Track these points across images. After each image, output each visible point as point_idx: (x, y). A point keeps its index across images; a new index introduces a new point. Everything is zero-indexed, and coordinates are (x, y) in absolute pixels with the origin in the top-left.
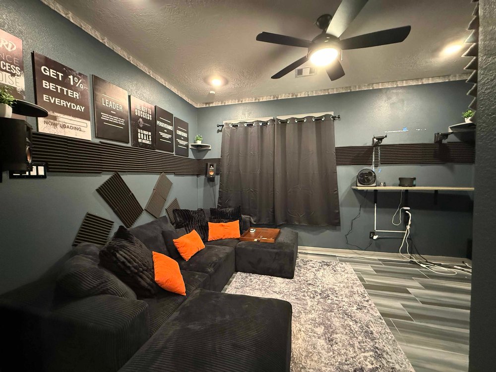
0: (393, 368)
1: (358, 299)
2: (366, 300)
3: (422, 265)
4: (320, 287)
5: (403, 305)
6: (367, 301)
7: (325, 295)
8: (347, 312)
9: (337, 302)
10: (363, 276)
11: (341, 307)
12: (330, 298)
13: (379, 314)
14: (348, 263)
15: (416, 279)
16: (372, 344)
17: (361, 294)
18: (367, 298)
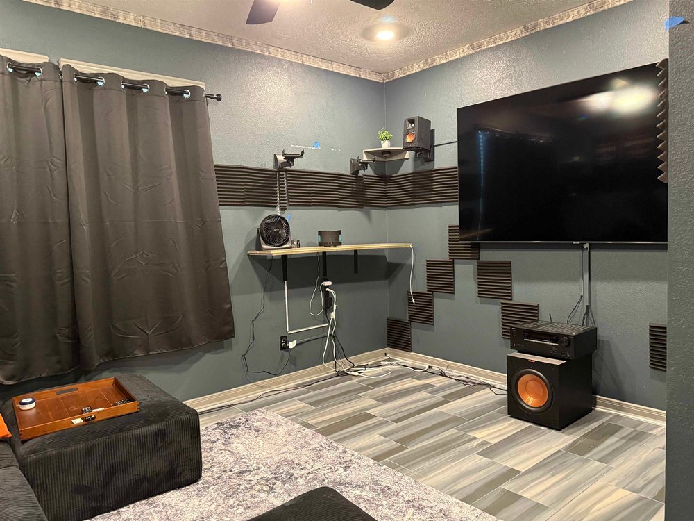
0: (441, 511)
1: (332, 455)
2: (341, 450)
3: (353, 373)
4: (263, 469)
5: (382, 435)
6: (345, 452)
7: (283, 475)
8: (338, 480)
9: (310, 476)
10: (305, 419)
11: (324, 480)
12: (296, 476)
13: (372, 461)
14: (263, 409)
15: (364, 395)
16: (401, 501)
17: (329, 447)
18: (341, 448)
